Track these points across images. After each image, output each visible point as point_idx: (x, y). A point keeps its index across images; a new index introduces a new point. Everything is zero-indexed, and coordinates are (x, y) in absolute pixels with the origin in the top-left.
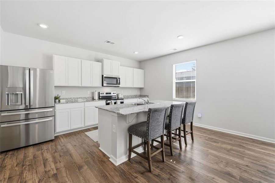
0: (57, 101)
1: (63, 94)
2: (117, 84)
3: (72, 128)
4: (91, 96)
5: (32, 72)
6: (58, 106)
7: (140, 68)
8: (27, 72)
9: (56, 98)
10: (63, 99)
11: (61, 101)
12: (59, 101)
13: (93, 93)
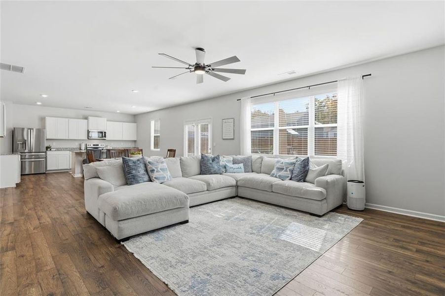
0: (49, 149)
1: (54, 145)
2: (102, 137)
3: (59, 168)
4: (78, 147)
5: (32, 131)
6: (48, 152)
7: (135, 122)
8: (29, 131)
9: (47, 148)
10: (54, 148)
11: (52, 150)
12: (50, 150)
13: (80, 145)
